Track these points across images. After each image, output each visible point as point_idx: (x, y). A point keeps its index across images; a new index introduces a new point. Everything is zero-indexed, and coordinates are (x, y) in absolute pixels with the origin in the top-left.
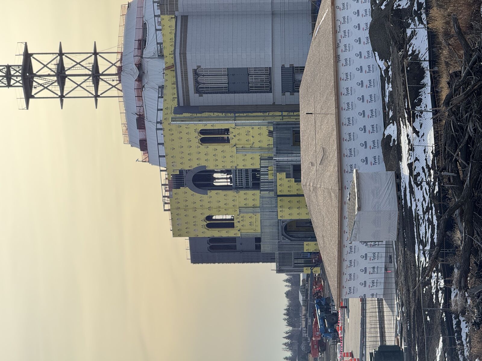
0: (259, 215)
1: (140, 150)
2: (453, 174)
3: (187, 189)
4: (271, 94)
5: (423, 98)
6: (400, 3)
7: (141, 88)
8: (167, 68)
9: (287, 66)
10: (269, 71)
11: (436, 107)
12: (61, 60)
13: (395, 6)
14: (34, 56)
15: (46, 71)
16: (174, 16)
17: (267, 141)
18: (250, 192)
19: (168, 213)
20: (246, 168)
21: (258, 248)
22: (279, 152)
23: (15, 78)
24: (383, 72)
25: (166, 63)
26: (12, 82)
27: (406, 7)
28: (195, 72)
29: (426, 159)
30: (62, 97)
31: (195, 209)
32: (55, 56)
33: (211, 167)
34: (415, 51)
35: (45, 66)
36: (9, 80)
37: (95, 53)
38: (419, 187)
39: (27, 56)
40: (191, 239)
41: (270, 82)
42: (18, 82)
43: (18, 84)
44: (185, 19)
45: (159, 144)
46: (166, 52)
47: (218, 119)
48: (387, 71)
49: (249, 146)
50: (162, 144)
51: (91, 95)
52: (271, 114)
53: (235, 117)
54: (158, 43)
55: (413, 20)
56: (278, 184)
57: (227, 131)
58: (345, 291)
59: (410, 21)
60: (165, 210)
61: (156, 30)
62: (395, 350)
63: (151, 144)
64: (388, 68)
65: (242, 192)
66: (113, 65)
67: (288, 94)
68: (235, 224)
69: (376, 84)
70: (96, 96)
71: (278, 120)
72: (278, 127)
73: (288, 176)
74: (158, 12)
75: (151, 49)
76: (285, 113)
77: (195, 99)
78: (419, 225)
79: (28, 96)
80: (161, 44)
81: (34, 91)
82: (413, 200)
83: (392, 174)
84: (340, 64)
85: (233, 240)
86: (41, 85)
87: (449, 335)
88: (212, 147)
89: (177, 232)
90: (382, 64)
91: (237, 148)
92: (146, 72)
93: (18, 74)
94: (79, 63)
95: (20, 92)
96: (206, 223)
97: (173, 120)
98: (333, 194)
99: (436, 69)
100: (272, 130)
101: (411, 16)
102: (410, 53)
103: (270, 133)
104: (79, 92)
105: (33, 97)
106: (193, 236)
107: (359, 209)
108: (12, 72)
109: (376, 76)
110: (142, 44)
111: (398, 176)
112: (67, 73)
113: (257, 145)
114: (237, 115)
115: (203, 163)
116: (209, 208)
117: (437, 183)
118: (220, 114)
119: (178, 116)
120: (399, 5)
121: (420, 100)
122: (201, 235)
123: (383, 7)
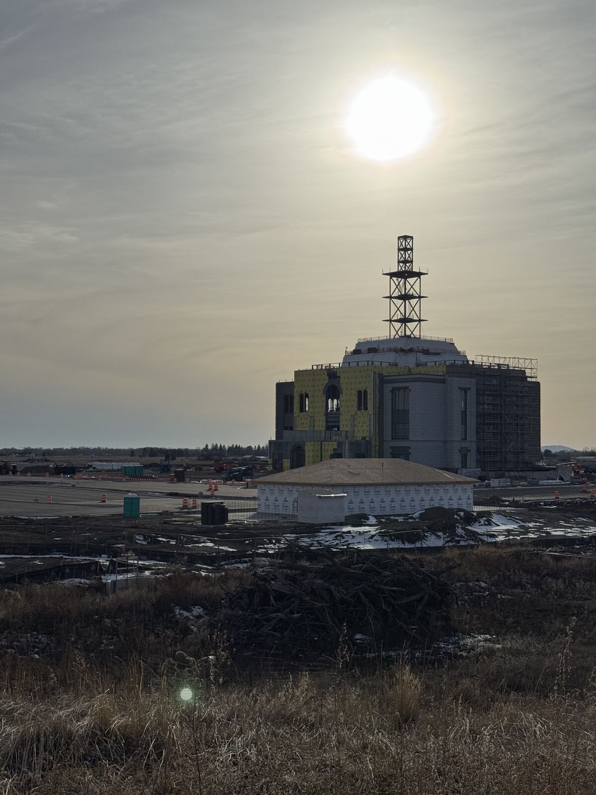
0: (308, 429)
1: (354, 349)
2: (355, 561)
3: (327, 381)
4: (390, 439)
5: (395, 542)
6: (460, 528)
7: (396, 351)
8: (409, 369)
9: (410, 450)
10: (406, 438)
11: (391, 550)
12: (415, 297)
13: (458, 525)
14: (419, 279)
15: (408, 287)
16: (445, 374)
17: (359, 436)
18: (324, 424)
19: (311, 368)
20: (341, 422)
21: (286, 428)
22: (351, 443)
23: (404, 266)
24: (411, 515)
25: (413, 368)
26: (401, 264)
27: (457, 532)
28: (406, 388)
29: (353, 543)
30: (390, 297)
31: (313, 386)
32: (419, 293)
33: (342, 397)
34: (427, 538)
35: (412, 287)
36: (402, 262)
37: (420, 321)
38: (335, 538)
39: (419, 275)
40: (292, 382)
41: (398, 439)
42: (401, 268)
43: (400, 268)
44: (443, 381)
45: (358, 362)
46: (420, 368)
47: (374, 403)
48: (412, 518)
49: (355, 423)
50: (358, 365)
51: (391, 317)
52: (377, 439)
53: (376, 414)
54: (426, 363)
55: (448, 537)
56: (330, 443)
57: (366, 409)
58: (263, 486)
59: (447, 535)
60: (313, 366)
61: (436, 362)
62: (226, 520)
63: (358, 357)
64: (414, 519)
65: (324, 418)
66: (412, 333)
67: (391, 450)
68: (302, 413)
69: (403, 510)
70: (391, 321)
71: (373, 444)
72: (369, 443)
73: (334, 449)
74: (448, 363)
75: (423, 358)
76: (377, 448)
77: (388, 388)
78: (309, 537)
79: (392, 275)
80: (426, 365)
81: (395, 279)
82: (326, 534)
83: (343, 520)
84: (416, 486)
85: (292, 411)
86: (399, 283)
87: (239, 556)
88: (356, 398)
89: (298, 373)
90: (417, 515)
91: (354, 415)
92: (408, 354)
93: (407, 268)
94: (413, 309)
95: (395, 269)
96: (303, 393)
97: (375, 373)
98: (328, 480)
99: (416, 552)
100: (367, 439)
101: (451, 536)
102: (426, 534)
103: (365, 438)
104: (394, 309)
105: (391, 278)
106: (295, 384)
107: (320, 497)
108: (408, 265)
109: (408, 511)
110: (426, 352)
111: (342, 524)
112: (407, 301)
113: (356, 429)
114: (377, 416)
115: (344, 392)
116: (313, 396)
117: (338, 550)
118: (377, 404)
119: (377, 375)
120: (458, 528)
121: (393, 540)
122: (295, 390)
123: (455, 516)
